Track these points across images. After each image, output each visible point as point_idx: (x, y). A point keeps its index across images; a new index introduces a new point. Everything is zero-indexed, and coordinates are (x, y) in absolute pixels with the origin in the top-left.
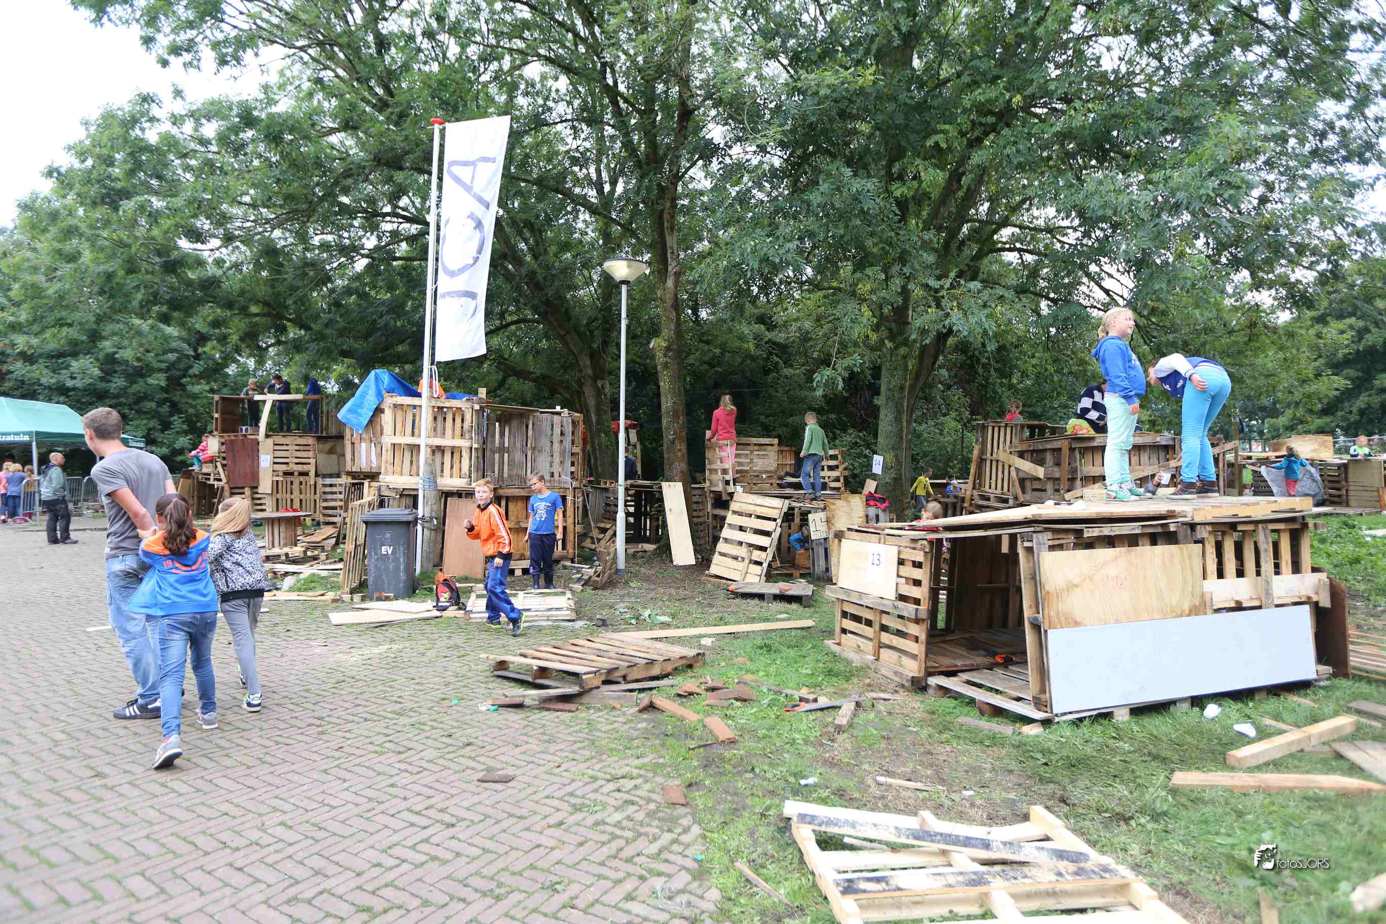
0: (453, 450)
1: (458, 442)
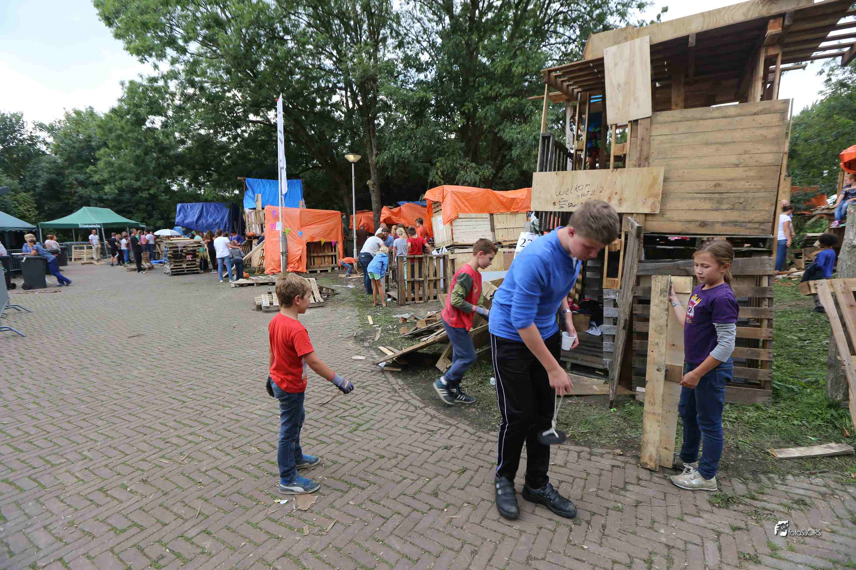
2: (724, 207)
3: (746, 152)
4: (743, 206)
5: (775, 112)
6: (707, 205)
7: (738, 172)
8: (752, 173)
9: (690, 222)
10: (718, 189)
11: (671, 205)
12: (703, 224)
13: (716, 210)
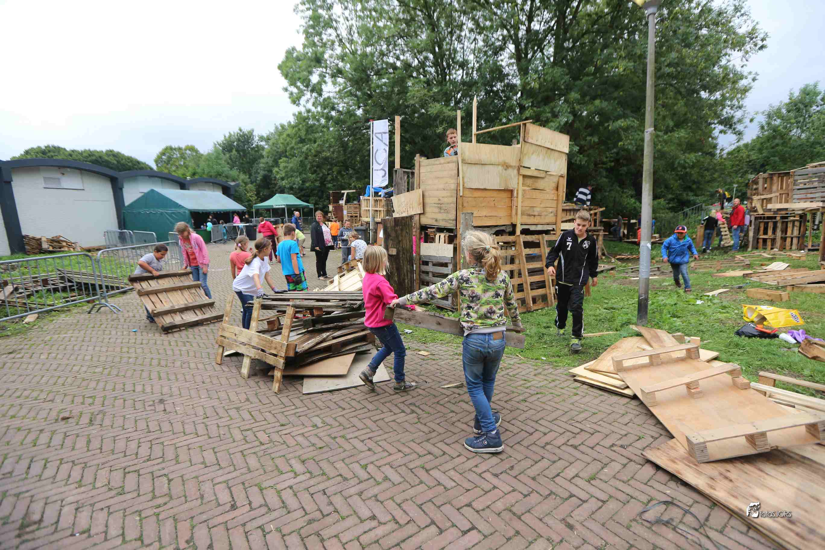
0: (380, 211)
1: (381, 209)
2: (442, 211)
3: (447, 183)
4: (447, 211)
5: (453, 162)
6: (437, 210)
7: (445, 194)
8: (449, 194)
9: (433, 219)
10: (440, 202)
11: (428, 209)
12: (436, 220)
13: (440, 212)
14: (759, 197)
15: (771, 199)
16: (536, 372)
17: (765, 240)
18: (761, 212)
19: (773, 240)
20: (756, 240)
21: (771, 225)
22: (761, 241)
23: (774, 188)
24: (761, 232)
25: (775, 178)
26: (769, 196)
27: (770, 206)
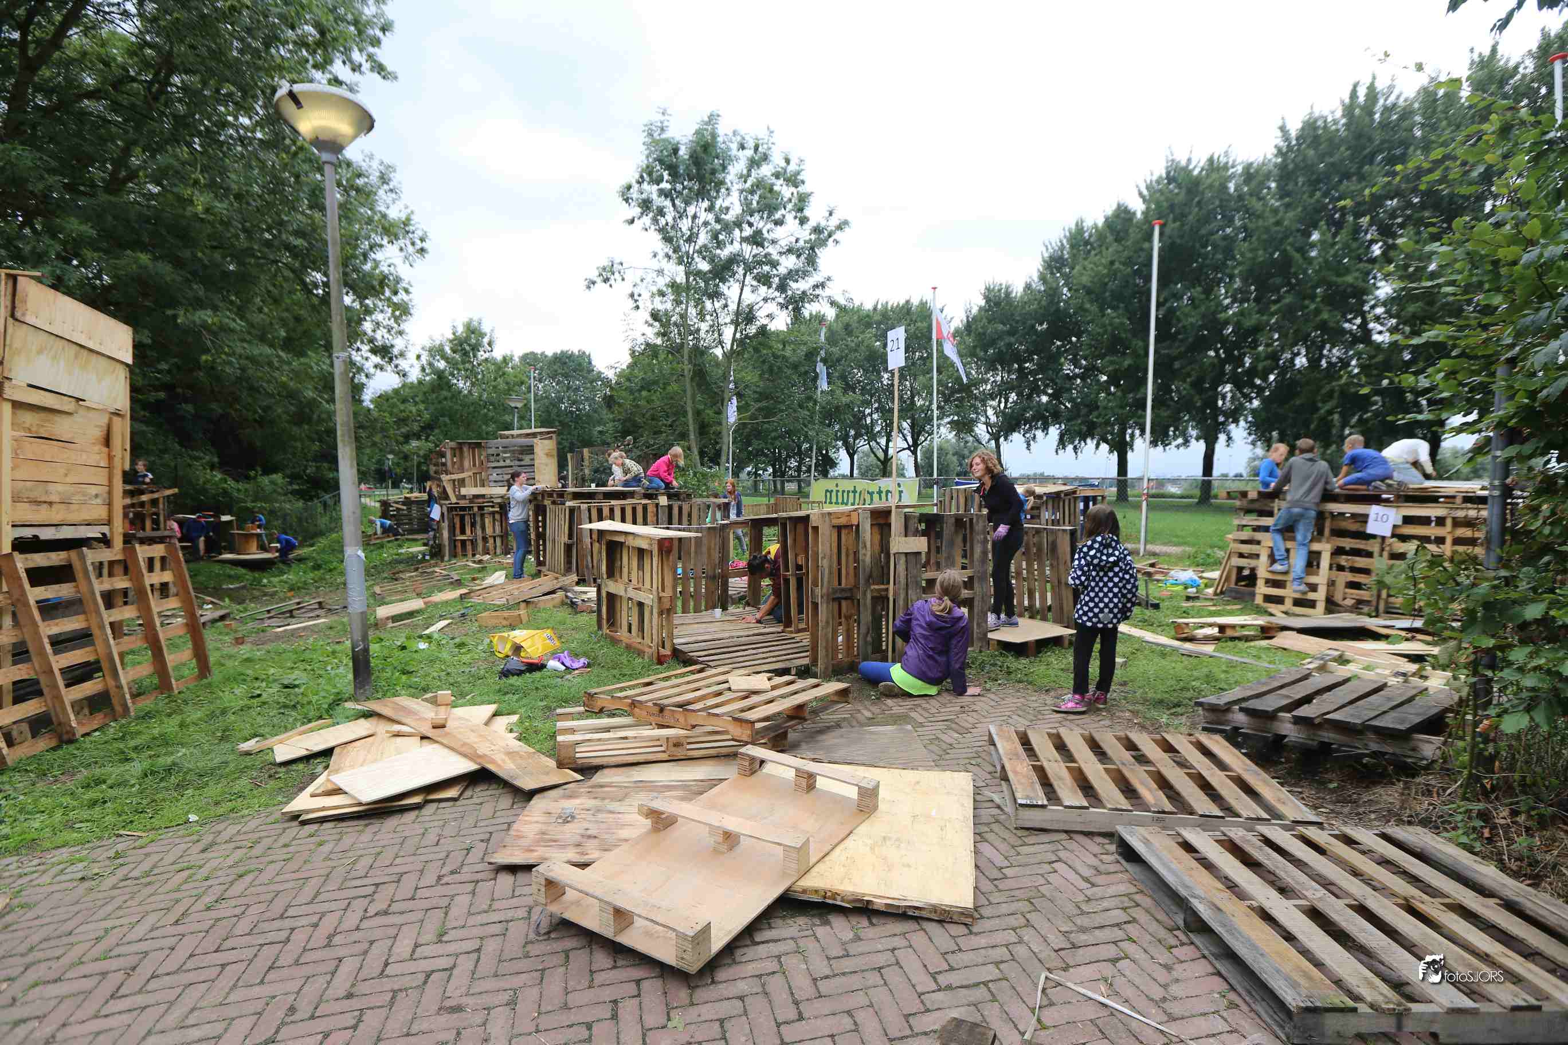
14: (449, 477)
15: (463, 480)
16: (201, 846)
17: (463, 542)
18: (454, 500)
19: (473, 543)
20: (453, 542)
21: (467, 519)
22: (459, 545)
23: (466, 464)
24: (458, 531)
25: (465, 449)
26: (461, 476)
27: (464, 491)
